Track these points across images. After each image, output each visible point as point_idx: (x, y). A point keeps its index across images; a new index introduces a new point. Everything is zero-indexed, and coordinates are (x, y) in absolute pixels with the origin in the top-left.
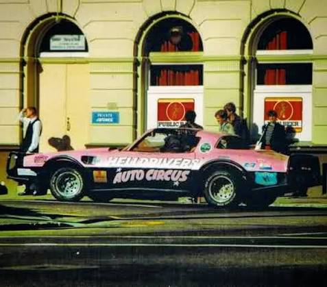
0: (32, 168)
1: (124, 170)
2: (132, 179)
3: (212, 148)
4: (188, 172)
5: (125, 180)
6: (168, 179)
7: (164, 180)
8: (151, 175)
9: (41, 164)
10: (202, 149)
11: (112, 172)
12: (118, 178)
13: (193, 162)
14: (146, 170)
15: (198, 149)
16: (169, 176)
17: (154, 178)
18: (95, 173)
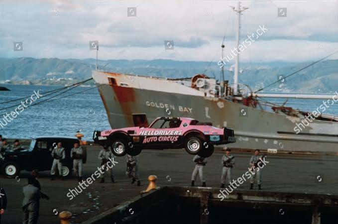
0: (104, 136)
1: (148, 137)
2: (152, 141)
3: (188, 125)
4: (178, 137)
5: (148, 142)
6: (168, 140)
7: (167, 141)
8: (161, 139)
9: (108, 135)
10: (184, 126)
11: (142, 138)
12: (145, 141)
13: (179, 131)
14: (158, 136)
15: (182, 125)
16: (169, 139)
17: (162, 140)
18: (134, 138)
